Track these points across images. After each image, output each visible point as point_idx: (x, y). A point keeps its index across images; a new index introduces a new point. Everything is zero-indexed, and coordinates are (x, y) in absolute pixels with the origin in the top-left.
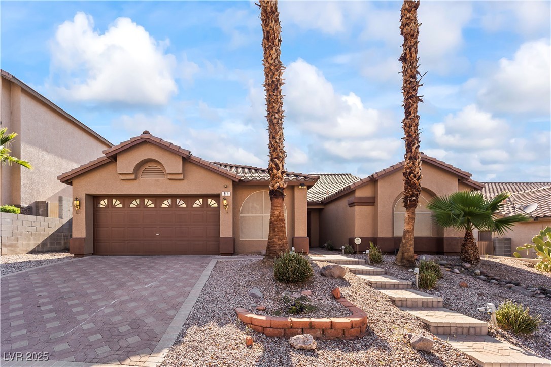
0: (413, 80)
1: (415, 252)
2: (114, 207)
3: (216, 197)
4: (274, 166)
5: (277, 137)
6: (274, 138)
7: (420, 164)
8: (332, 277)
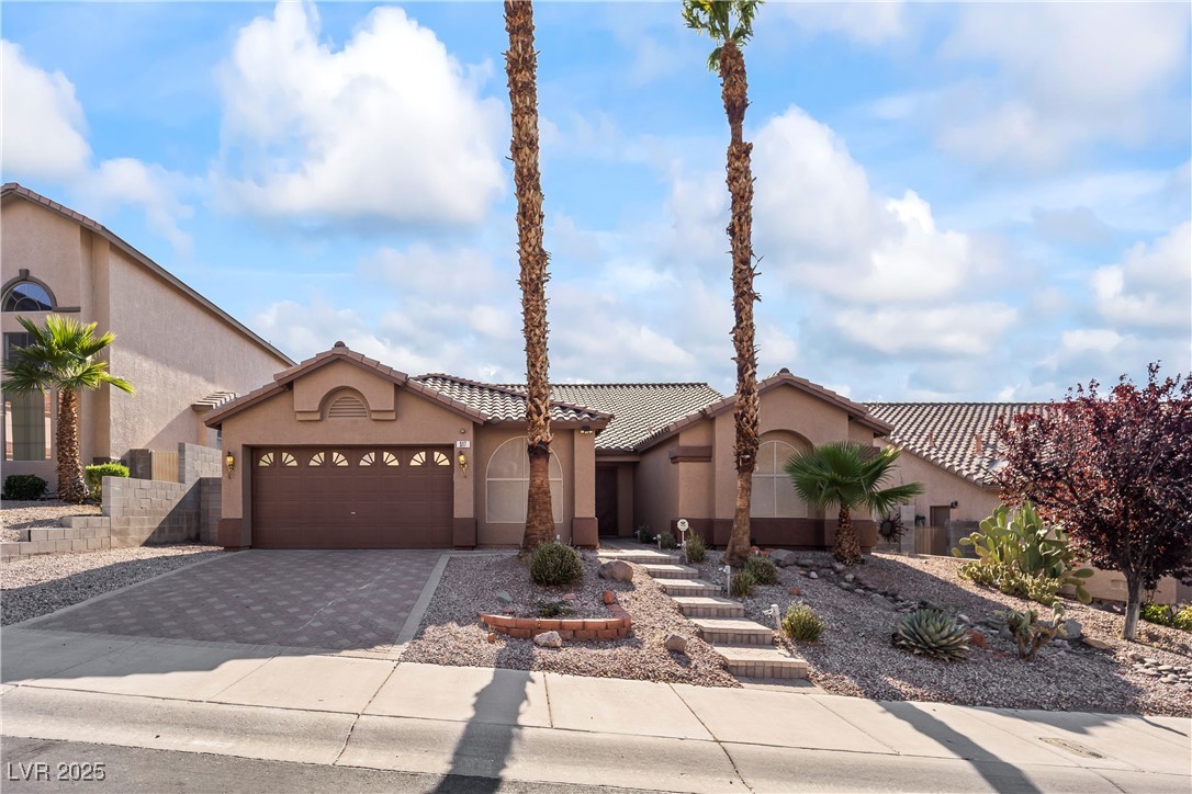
0: (744, 267)
1: (753, 543)
2: (283, 465)
3: (448, 449)
4: (533, 408)
5: (538, 365)
6: (533, 365)
7: (757, 403)
8: (613, 579)
